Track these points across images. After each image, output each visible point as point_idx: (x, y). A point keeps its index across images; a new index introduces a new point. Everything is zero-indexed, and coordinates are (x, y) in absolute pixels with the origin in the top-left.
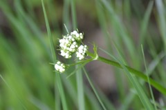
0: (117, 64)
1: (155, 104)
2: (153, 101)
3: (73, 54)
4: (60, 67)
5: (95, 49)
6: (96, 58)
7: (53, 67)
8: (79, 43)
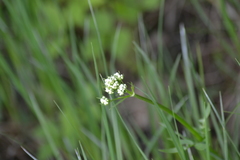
0: (151, 101)
1: (179, 135)
2: (177, 133)
3: (115, 91)
4: (104, 101)
5: (132, 88)
6: (133, 95)
7: (99, 101)
8: (120, 82)
